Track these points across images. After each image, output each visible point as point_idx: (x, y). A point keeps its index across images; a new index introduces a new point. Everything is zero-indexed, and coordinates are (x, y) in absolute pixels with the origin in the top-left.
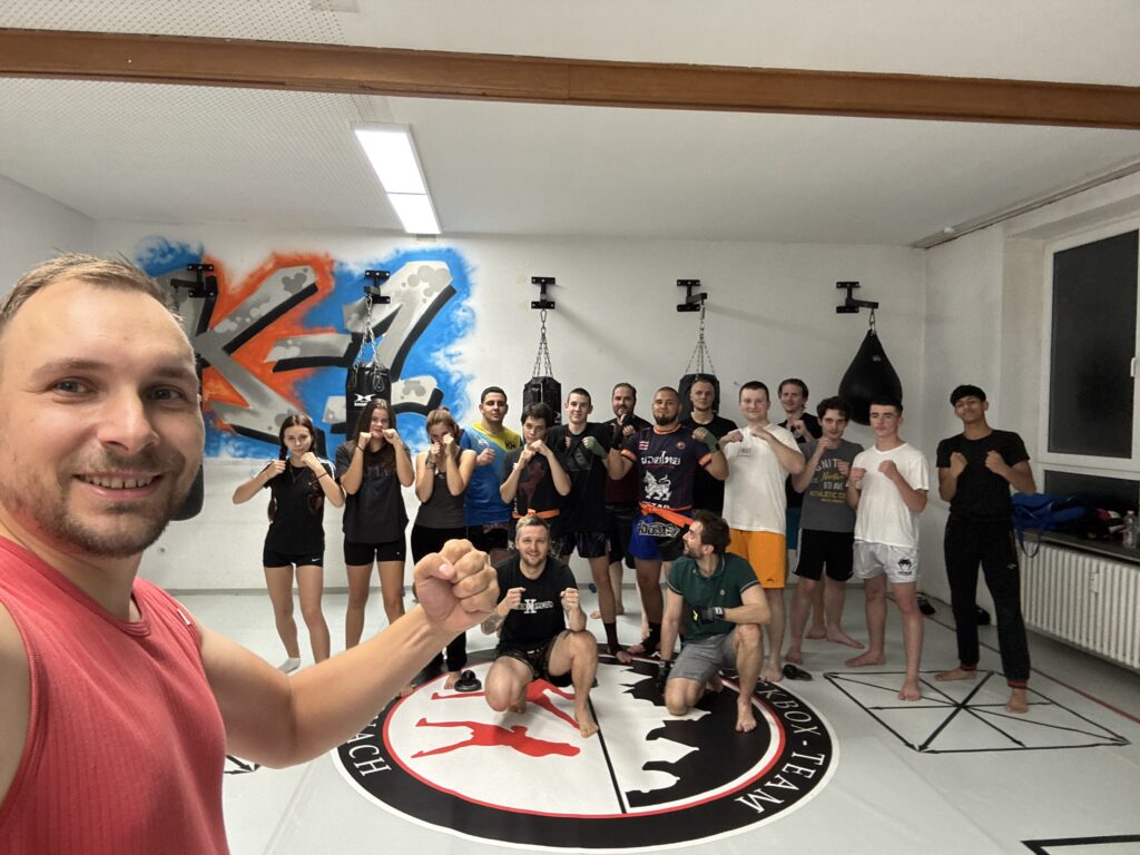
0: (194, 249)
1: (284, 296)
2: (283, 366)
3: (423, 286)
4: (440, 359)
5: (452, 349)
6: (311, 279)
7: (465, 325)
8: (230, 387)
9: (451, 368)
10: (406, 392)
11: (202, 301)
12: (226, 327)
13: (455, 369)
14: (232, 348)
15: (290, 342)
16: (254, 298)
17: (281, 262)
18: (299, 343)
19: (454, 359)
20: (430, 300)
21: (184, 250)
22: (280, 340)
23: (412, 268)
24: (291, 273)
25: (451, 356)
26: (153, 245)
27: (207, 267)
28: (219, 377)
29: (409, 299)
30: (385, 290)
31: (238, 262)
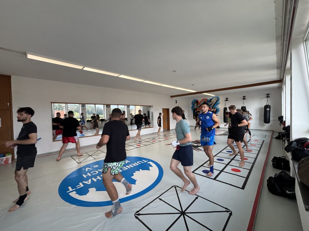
5: (218, 105)
6: (205, 101)
7: (219, 103)
11: (197, 104)
12: (199, 105)
13: (218, 107)
20: (216, 101)
21: (196, 100)
23: (214, 99)
24: (203, 100)
26: (194, 100)
29: (214, 102)
30: (212, 101)
31: (199, 100)
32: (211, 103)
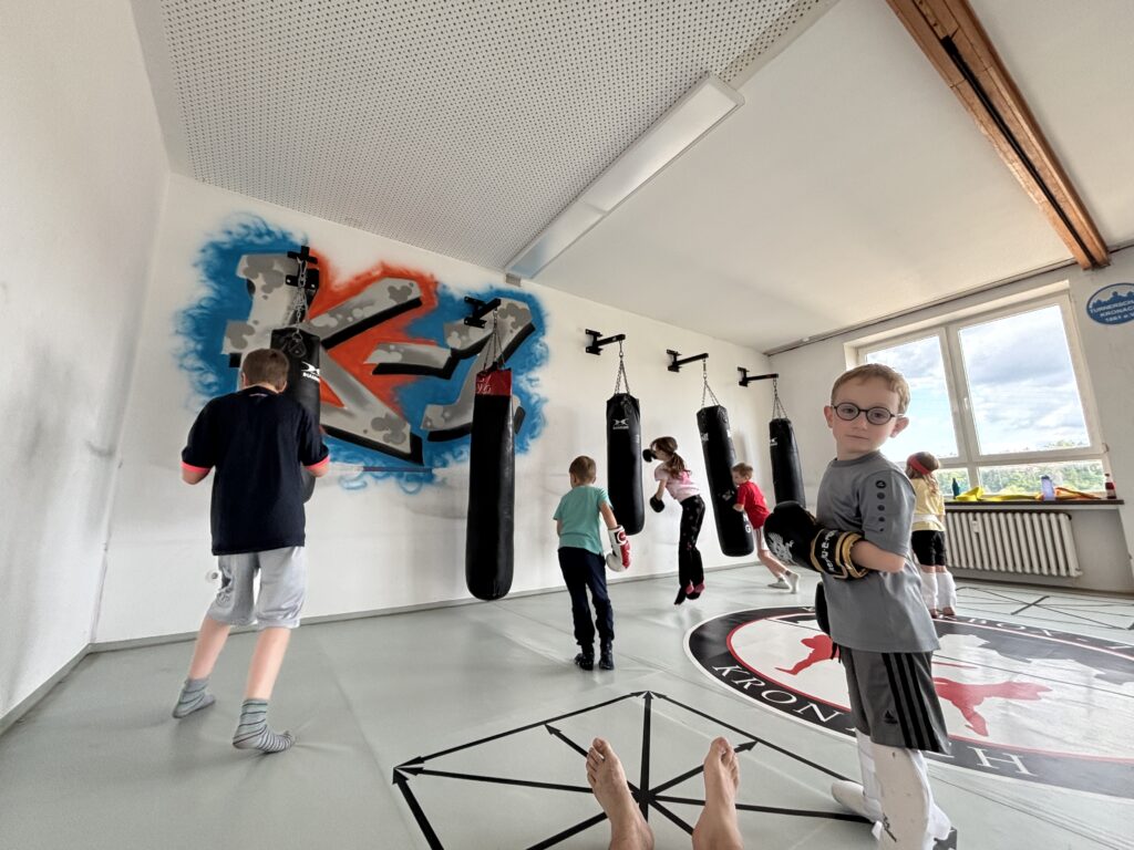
0: (297, 239)
2: (384, 369)
3: (511, 320)
4: (524, 383)
5: (532, 375)
6: (416, 293)
7: (542, 357)
9: (532, 390)
12: (326, 322)
13: (535, 392)
14: (329, 343)
15: (392, 347)
16: (356, 300)
17: (388, 272)
18: (402, 350)
19: (534, 383)
20: (516, 333)
21: (285, 237)
22: (383, 343)
23: (503, 304)
24: (398, 284)
25: (531, 380)
26: (248, 221)
29: (501, 328)
31: (343, 262)
32: (476, 335)
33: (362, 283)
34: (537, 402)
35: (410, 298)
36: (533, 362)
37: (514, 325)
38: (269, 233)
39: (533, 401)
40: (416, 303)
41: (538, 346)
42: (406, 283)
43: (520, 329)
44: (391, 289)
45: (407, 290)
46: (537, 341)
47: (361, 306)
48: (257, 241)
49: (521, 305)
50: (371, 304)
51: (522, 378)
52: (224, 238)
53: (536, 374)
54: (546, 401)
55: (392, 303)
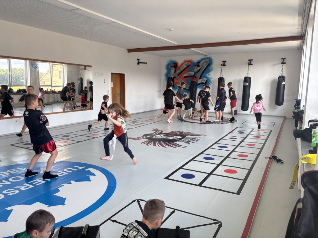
0: (174, 61)
1: (185, 67)
2: (185, 77)
3: (205, 63)
4: (207, 75)
5: (209, 74)
7: (211, 69)
8: (178, 81)
9: (209, 77)
10: (202, 81)
11: (175, 68)
12: (178, 72)
14: (178, 75)
16: (181, 67)
17: (185, 62)
18: (187, 74)
20: (206, 66)
21: (173, 61)
22: (185, 73)
23: (204, 61)
25: (209, 75)
26: (169, 60)
27: (176, 63)
28: (177, 79)
29: (203, 66)
33: (182, 64)
34: (210, 79)
35: (188, 65)
36: (209, 71)
37: (206, 65)
38: (171, 61)
39: (209, 78)
40: (189, 65)
41: (211, 67)
42: (188, 62)
43: (207, 65)
44: (186, 64)
45: (188, 64)
46: (211, 66)
47: (182, 68)
48: (170, 63)
49: (207, 60)
50: (183, 67)
51: (207, 74)
52: (167, 64)
53: (210, 73)
54: (212, 78)
55: (186, 66)
